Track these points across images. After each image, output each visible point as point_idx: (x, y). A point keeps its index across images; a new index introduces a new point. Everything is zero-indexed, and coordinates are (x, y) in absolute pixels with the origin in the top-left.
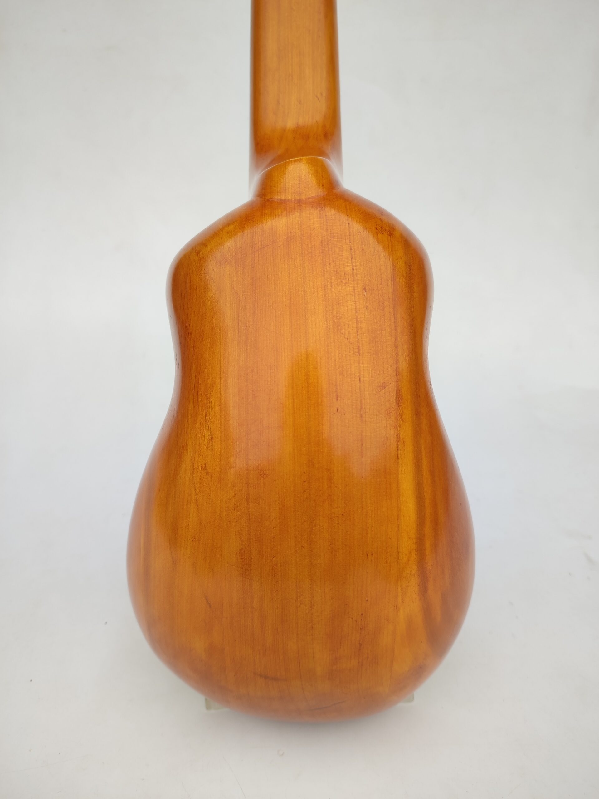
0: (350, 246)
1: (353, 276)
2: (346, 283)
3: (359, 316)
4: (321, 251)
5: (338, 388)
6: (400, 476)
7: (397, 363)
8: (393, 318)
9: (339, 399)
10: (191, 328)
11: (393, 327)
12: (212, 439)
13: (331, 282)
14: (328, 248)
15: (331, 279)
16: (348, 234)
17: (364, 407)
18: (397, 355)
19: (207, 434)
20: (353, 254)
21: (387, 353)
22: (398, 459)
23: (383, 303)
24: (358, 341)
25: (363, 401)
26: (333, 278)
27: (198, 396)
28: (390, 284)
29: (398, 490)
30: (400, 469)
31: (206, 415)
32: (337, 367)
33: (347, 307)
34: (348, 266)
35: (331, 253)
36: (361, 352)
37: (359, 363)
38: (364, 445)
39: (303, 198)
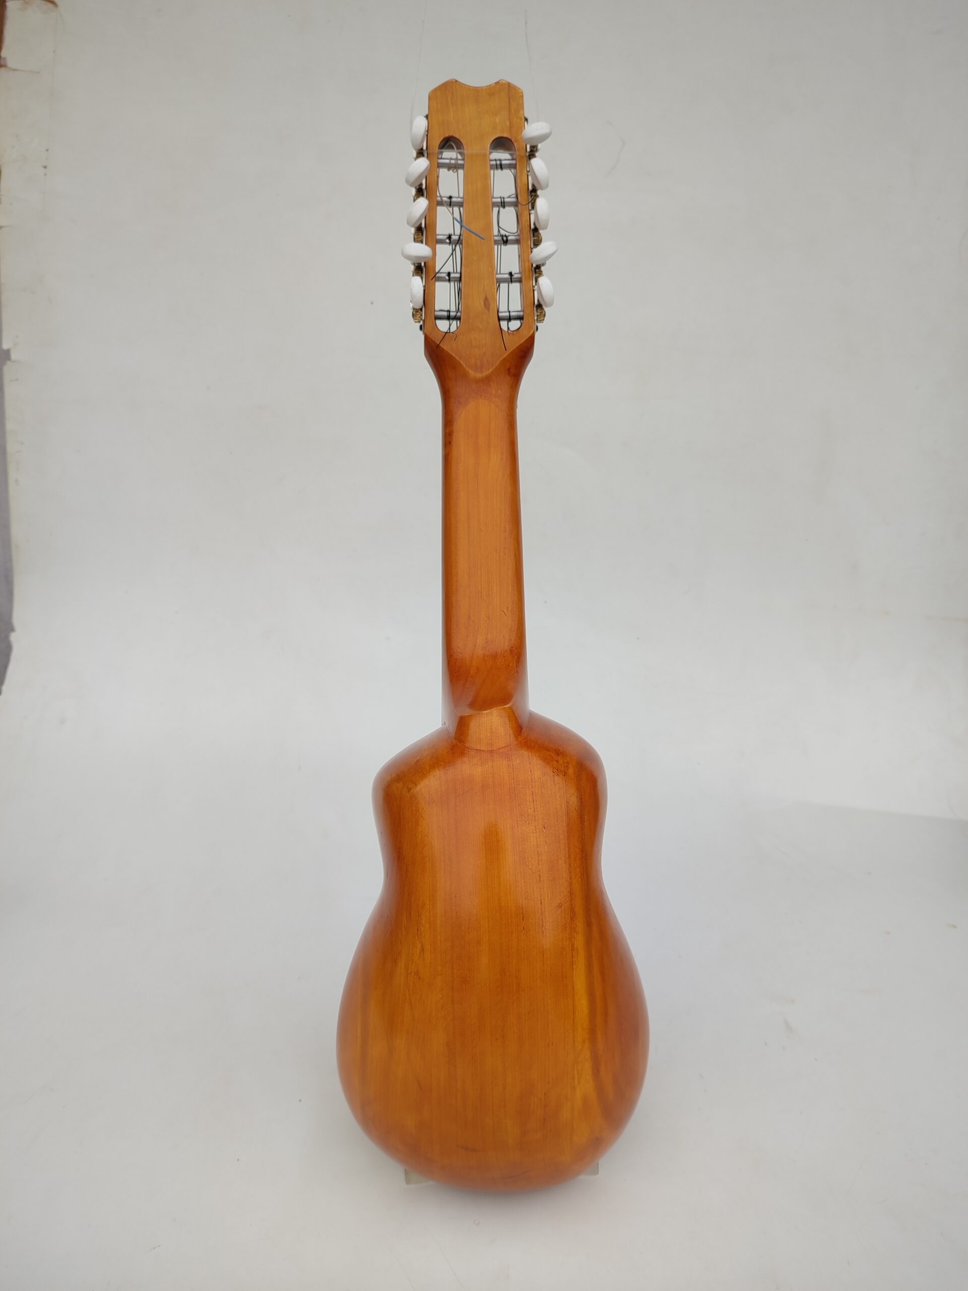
0: (533, 792)
1: (535, 817)
2: (529, 823)
3: (540, 850)
4: (509, 797)
5: (524, 910)
6: (574, 978)
7: (571, 886)
8: (567, 849)
9: (525, 919)
10: (404, 854)
11: (567, 856)
12: (423, 950)
13: (517, 823)
14: (515, 794)
15: (517, 820)
16: (530, 780)
17: (544, 925)
18: (571, 878)
19: (419, 946)
20: (535, 798)
21: (563, 878)
22: (573, 964)
23: (559, 837)
24: (539, 871)
25: (544, 920)
26: (519, 819)
27: (410, 913)
28: (564, 820)
29: (573, 990)
30: (574, 973)
31: (418, 930)
32: (523, 893)
33: (531, 843)
34: (530, 808)
35: (516, 798)
36: (542, 879)
37: (540, 889)
38: (545, 956)
39: (495, 749)
